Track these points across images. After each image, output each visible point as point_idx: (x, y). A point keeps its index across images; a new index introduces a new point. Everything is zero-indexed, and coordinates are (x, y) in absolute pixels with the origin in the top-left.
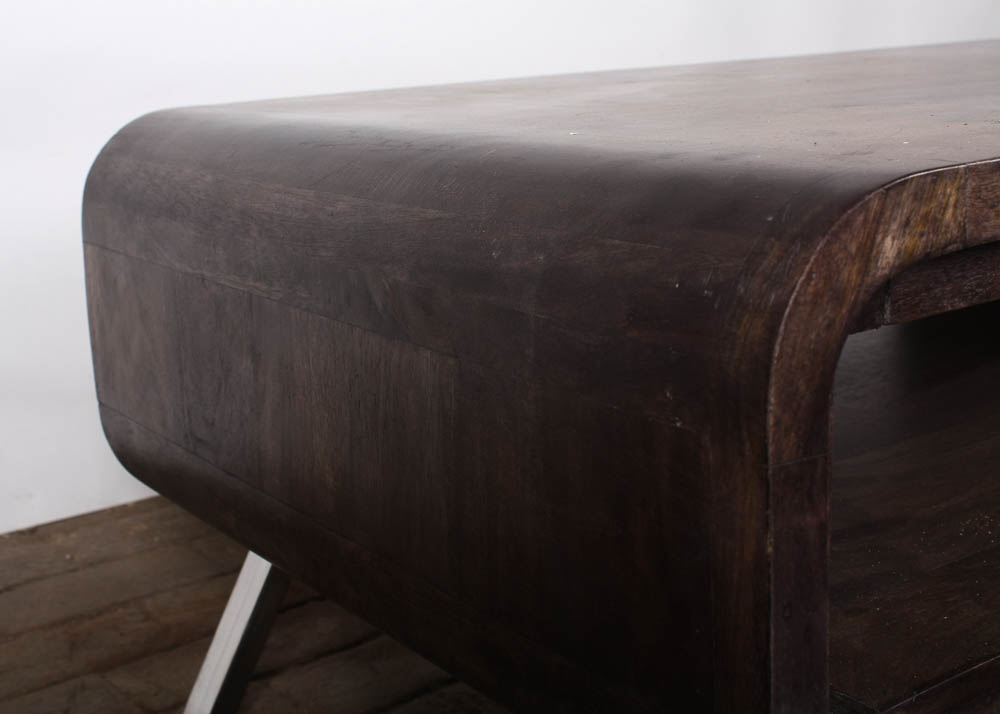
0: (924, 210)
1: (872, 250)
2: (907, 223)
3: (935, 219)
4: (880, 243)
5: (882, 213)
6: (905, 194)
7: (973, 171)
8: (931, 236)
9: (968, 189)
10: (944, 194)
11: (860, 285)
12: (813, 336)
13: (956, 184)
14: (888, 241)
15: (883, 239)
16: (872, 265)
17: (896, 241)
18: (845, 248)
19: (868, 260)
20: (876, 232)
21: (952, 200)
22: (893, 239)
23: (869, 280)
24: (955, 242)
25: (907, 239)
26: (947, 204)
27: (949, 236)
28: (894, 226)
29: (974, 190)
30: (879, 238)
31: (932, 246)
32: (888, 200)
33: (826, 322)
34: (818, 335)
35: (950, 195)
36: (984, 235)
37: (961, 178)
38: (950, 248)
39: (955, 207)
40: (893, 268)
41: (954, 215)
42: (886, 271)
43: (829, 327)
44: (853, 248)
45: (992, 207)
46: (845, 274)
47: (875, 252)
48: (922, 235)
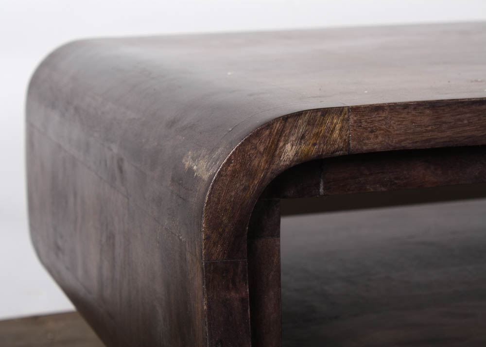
0: (315, 130)
1: (276, 150)
2: (303, 137)
3: (324, 137)
4: (282, 147)
5: (283, 131)
6: (300, 121)
7: (355, 110)
8: (322, 145)
9: (351, 121)
10: (332, 123)
11: (268, 169)
12: (233, 194)
13: (341, 118)
14: (288, 147)
15: (284, 145)
16: (277, 159)
17: (294, 147)
18: (256, 148)
19: (273, 156)
20: (279, 141)
21: (338, 127)
22: (292, 145)
23: (274, 167)
24: (341, 150)
25: (303, 147)
26: (334, 128)
27: (336, 146)
28: (293, 138)
29: (355, 122)
30: (281, 144)
31: (323, 151)
32: (287, 124)
33: (242, 187)
34: (237, 193)
35: (337, 123)
36: (365, 148)
37: (345, 114)
38: (338, 153)
39: (341, 130)
40: (292, 161)
41: (340, 135)
42: (288, 163)
43: (245, 190)
44: (262, 149)
45: (372, 132)
46: (256, 162)
47: (277, 152)
48: (314, 145)
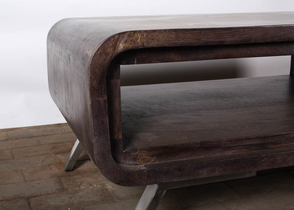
0: (131, 39)
1: (116, 46)
2: (126, 41)
3: (134, 41)
4: (118, 45)
5: (119, 39)
6: (125, 35)
7: (146, 31)
8: (134, 44)
9: (145, 36)
10: (137, 36)
11: (113, 53)
12: (100, 61)
14: (121, 44)
15: (119, 44)
17: (123, 45)
18: (108, 45)
19: (115, 48)
20: (117, 42)
21: (140, 38)
22: (122, 44)
23: (115, 52)
24: (141, 46)
25: (126, 45)
26: (138, 38)
27: (139, 45)
28: (122, 41)
30: (118, 43)
31: (134, 47)
32: (120, 36)
33: (103, 59)
34: (102, 61)
35: (139, 36)
36: (150, 46)
37: (142, 33)
38: (140, 47)
39: (141, 39)
41: (140, 41)
42: (121, 50)
43: (105, 60)
44: (111, 45)
45: (152, 40)
46: (109, 50)
47: (117, 46)
48: (131, 44)
